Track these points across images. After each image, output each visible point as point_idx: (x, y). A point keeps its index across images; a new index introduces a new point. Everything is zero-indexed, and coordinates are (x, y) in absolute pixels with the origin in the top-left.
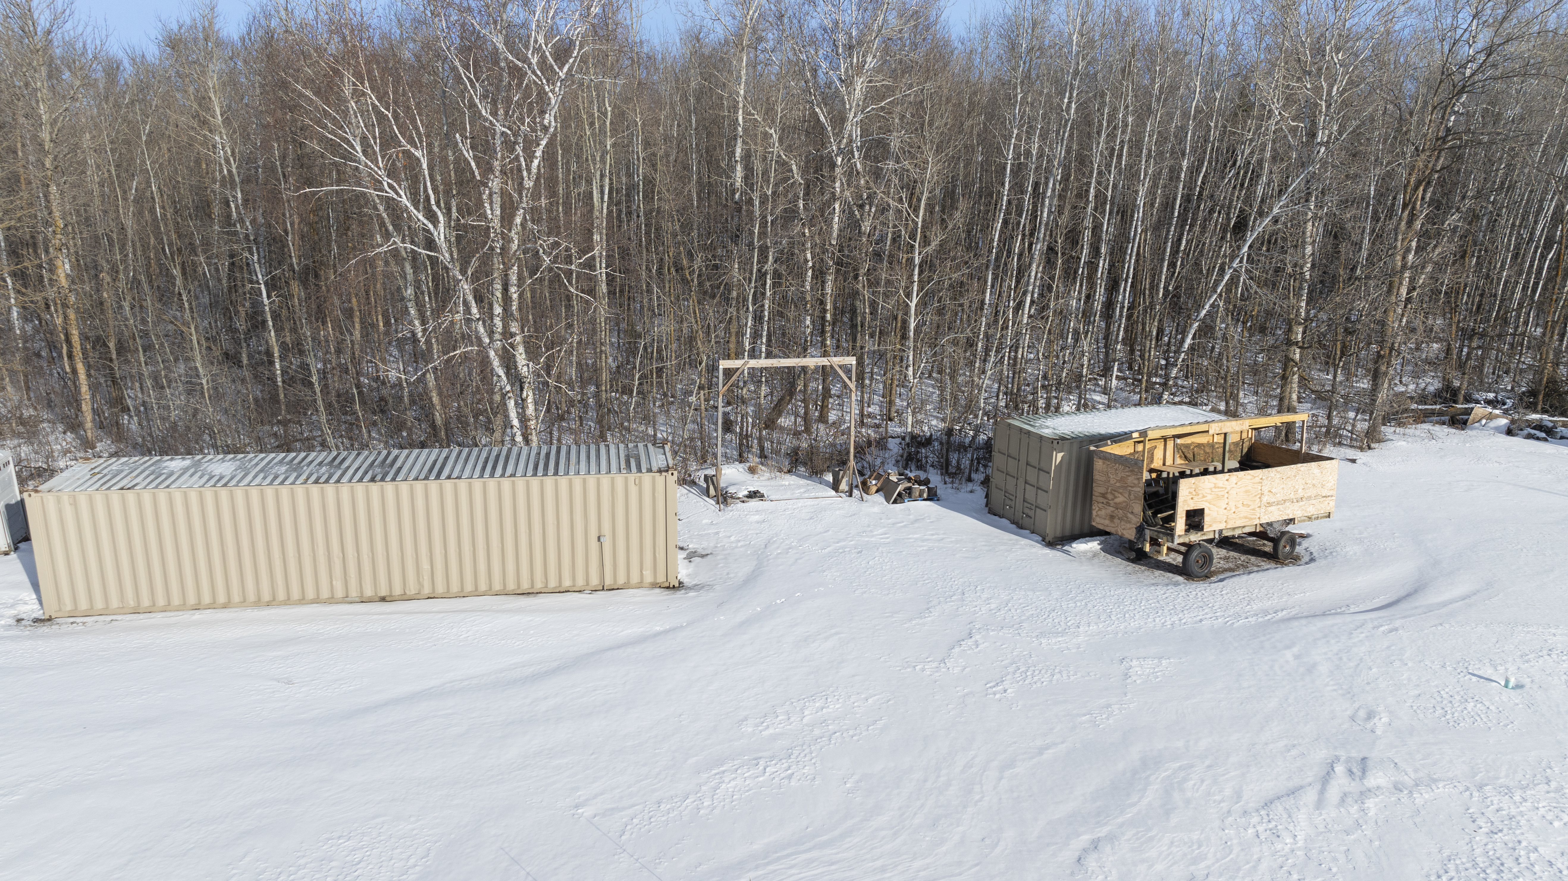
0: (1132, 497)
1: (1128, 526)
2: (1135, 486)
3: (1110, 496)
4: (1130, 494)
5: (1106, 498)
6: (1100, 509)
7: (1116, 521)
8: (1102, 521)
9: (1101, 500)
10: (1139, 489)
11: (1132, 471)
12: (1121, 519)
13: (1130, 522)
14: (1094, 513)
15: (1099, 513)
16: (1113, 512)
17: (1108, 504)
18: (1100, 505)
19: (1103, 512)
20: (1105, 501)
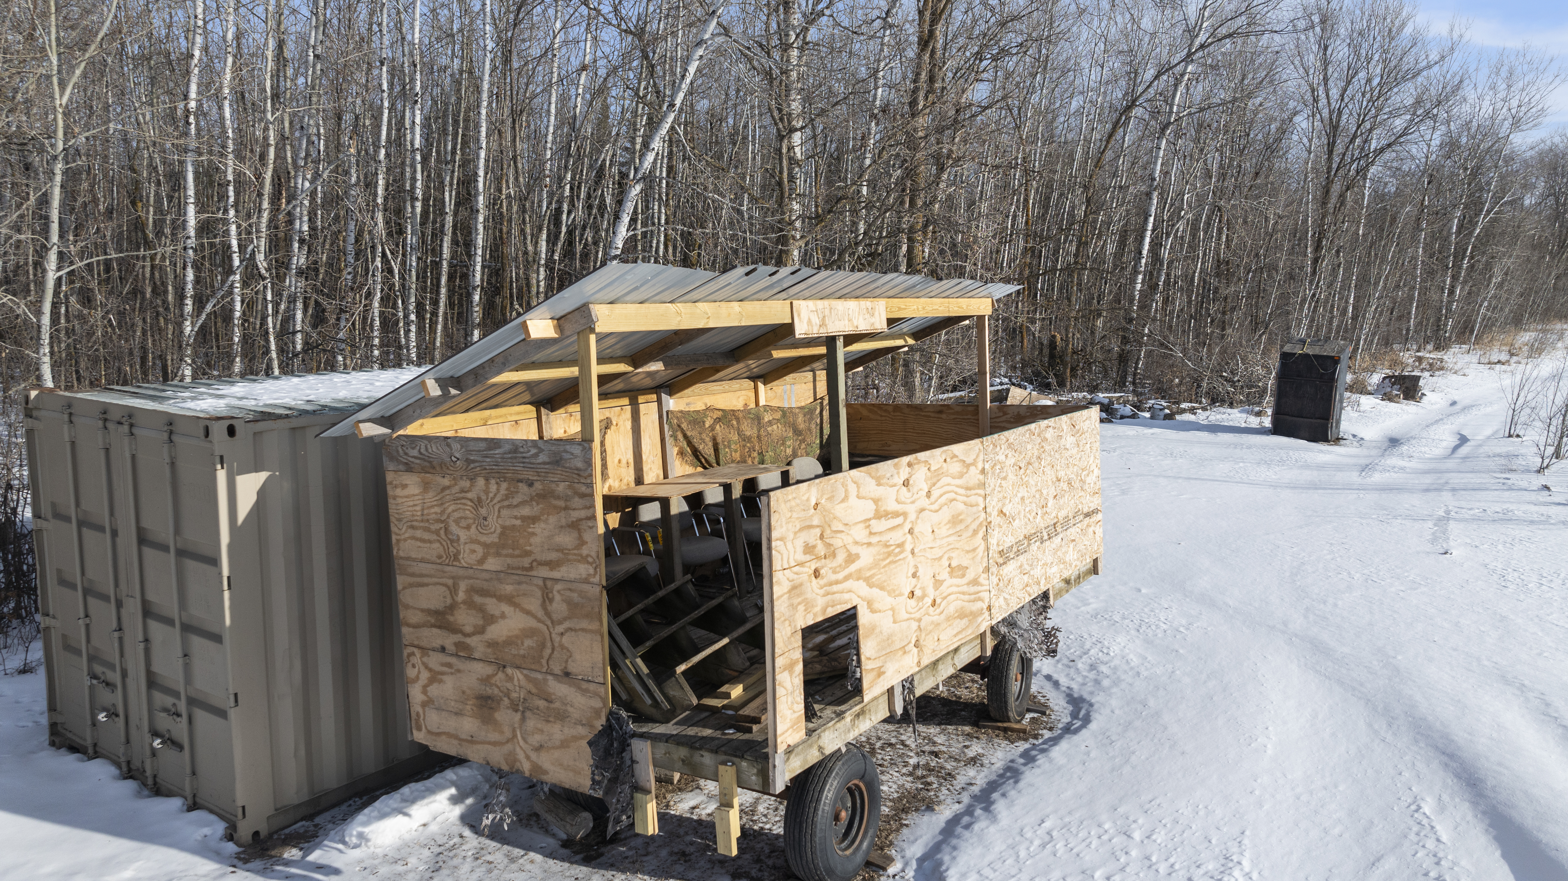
0: (559, 607)
1: (557, 732)
2: (564, 557)
3: (465, 618)
4: (547, 598)
5: (453, 629)
6: (435, 677)
7: (505, 716)
8: (450, 724)
9: (435, 637)
10: (583, 570)
11: (542, 496)
12: (521, 707)
13: (561, 717)
14: (416, 694)
15: (434, 690)
16: (486, 680)
17: (464, 652)
18: (435, 660)
19: (447, 689)
20: (449, 640)
